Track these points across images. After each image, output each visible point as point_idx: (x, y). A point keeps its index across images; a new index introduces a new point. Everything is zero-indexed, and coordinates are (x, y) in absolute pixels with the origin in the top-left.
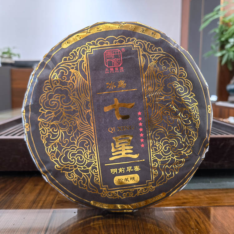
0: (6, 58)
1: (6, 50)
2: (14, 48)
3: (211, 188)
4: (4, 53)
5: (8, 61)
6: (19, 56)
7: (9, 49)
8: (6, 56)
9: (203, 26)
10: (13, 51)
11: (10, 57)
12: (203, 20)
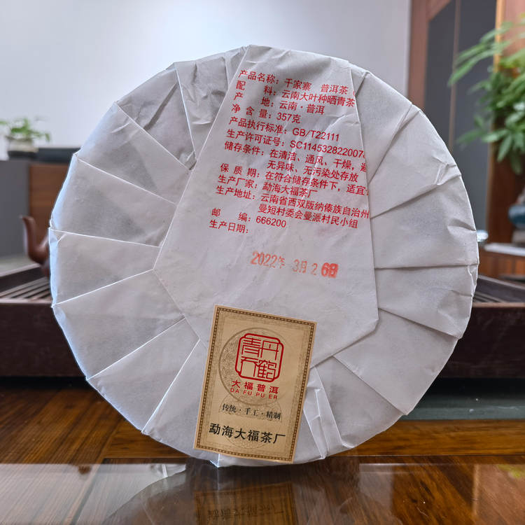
3: (462, 418)
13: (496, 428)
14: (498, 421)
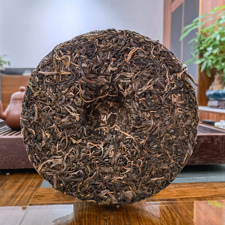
2: (4, 56)
6: (9, 63)
9: (184, 36)
11: (1, 65)
12: (183, 31)
13: (195, 186)
14: (196, 183)
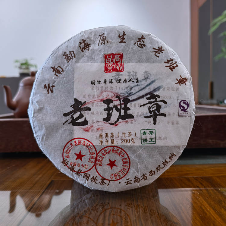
0: (25, 69)
1: (24, 62)
2: (31, 59)
4: (22, 64)
5: (26, 71)
6: (36, 66)
7: (27, 60)
8: (24, 67)
9: (212, 29)
10: (31, 62)
11: (27, 68)
12: (212, 24)
